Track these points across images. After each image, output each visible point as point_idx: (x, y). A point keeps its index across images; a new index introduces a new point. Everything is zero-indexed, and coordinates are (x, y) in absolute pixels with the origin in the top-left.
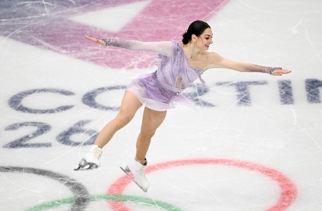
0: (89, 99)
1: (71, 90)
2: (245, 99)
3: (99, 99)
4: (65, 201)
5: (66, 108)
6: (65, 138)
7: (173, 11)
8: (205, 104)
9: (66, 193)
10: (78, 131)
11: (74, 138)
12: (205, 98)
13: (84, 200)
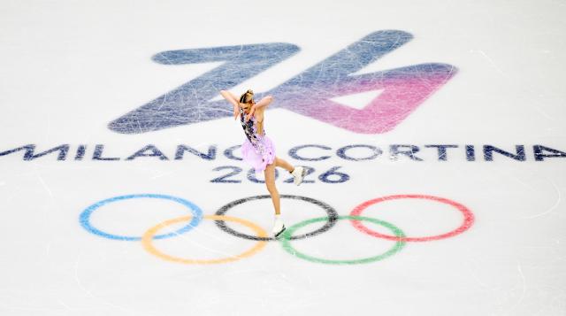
0: (341, 153)
1: (329, 146)
2: (443, 157)
3: (348, 153)
4: (322, 219)
5: (325, 158)
6: (324, 177)
7: (398, 97)
8: (417, 159)
9: (324, 213)
10: (333, 173)
11: (330, 178)
12: (416, 155)
13: (335, 219)
